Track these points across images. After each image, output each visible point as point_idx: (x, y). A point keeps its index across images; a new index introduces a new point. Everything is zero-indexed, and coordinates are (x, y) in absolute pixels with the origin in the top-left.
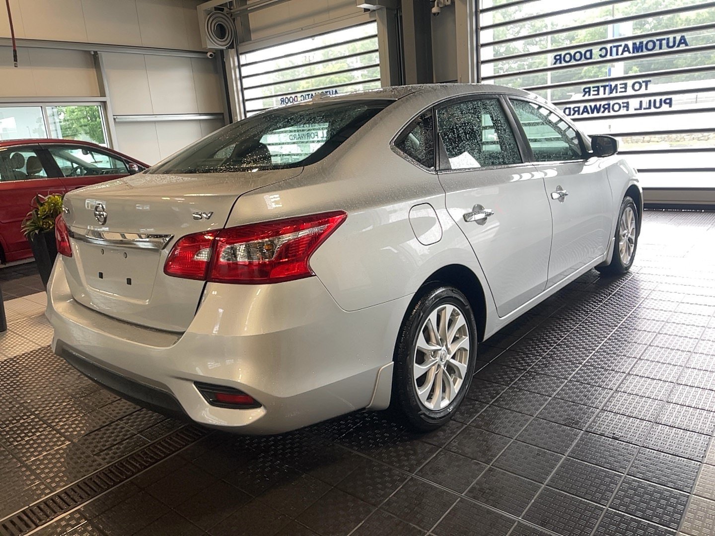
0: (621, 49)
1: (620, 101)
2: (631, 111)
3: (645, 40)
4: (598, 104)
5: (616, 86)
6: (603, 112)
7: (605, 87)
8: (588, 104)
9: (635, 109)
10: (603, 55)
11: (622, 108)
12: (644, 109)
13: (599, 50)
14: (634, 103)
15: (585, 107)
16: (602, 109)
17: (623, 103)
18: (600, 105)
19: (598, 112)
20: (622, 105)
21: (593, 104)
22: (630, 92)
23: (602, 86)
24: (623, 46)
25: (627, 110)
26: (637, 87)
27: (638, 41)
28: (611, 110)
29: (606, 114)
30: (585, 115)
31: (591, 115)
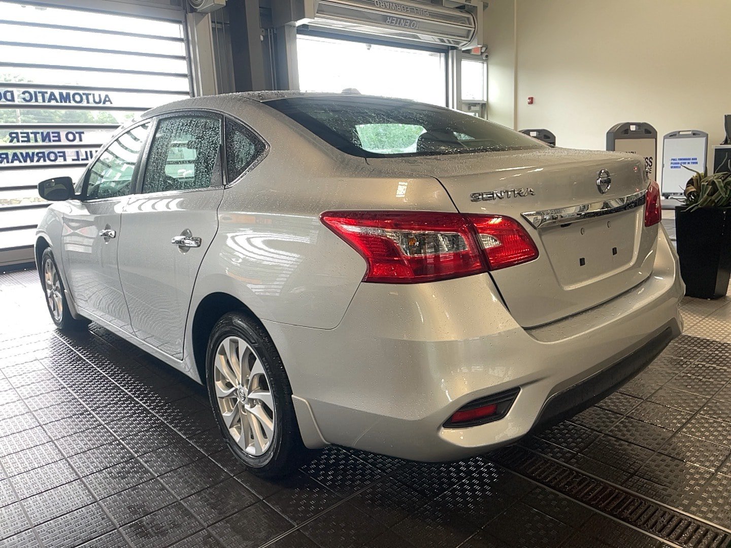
0: (47, 96)
1: (56, 150)
2: (69, 161)
3: (72, 92)
4: (30, 151)
5: (48, 133)
6: (38, 161)
7: (35, 134)
8: (18, 151)
9: (73, 160)
10: (28, 99)
11: (59, 158)
12: (82, 160)
13: (21, 93)
14: (70, 154)
15: (15, 154)
16: (36, 159)
17: (59, 152)
18: (33, 153)
19: (32, 161)
20: (58, 154)
21: (24, 151)
22: (64, 142)
23: (32, 133)
24: (49, 93)
25: (65, 160)
26: (71, 137)
27: (64, 92)
28: (47, 159)
29: (41, 163)
30: (16, 163)
31: (23, 164)
